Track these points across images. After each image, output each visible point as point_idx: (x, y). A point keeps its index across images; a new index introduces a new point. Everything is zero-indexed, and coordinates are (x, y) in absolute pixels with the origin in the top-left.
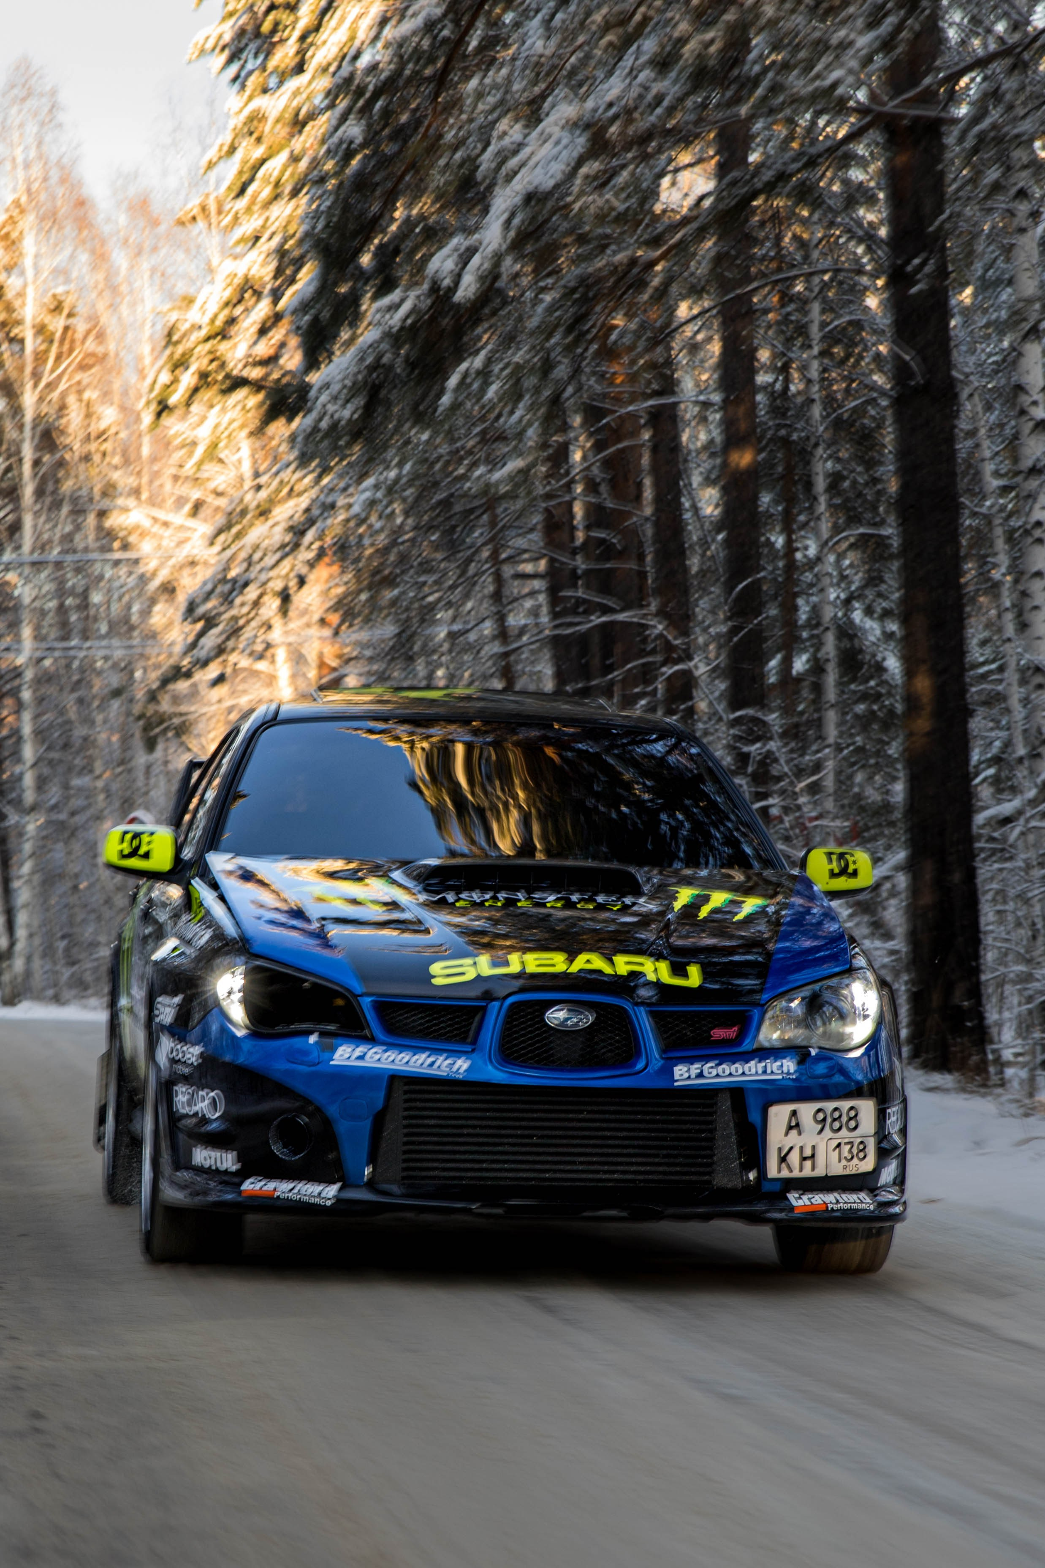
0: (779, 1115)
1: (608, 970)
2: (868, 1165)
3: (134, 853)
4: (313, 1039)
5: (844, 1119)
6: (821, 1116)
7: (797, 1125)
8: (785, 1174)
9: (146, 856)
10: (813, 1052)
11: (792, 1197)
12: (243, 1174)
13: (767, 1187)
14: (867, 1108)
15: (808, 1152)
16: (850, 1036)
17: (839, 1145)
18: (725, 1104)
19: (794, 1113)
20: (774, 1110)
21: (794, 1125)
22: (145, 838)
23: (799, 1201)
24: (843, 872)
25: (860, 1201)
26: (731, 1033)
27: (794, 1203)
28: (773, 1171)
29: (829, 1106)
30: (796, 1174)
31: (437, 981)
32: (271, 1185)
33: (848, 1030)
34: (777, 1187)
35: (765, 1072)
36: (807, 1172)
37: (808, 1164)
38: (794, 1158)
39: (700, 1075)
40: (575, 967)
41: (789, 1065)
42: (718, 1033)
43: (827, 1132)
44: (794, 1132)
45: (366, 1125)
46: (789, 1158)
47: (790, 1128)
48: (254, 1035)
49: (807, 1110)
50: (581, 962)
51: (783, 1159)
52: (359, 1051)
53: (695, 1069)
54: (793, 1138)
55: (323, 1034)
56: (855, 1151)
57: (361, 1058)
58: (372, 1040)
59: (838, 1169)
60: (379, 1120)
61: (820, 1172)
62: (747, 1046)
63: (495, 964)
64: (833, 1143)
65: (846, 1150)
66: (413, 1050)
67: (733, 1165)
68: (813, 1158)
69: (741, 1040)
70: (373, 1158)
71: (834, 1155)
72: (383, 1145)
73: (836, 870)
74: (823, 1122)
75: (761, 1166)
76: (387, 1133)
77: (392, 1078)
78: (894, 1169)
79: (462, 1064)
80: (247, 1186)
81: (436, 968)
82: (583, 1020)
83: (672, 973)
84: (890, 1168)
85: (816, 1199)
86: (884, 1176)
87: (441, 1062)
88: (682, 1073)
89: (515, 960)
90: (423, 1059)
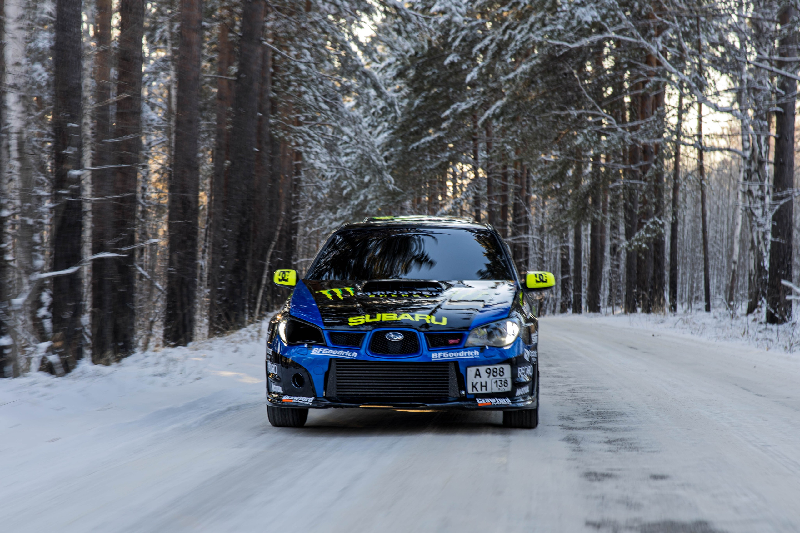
0: (471, 371)
1: (412, 319)
2: (508, 388)
3: (283, 279)
4: (306, 346)
5: (498, 372)
6: (488, 371)
7: (480, 375)
8: (475, 392)
9: (287, 281)
10: (487, 348)
11: (478, 400)
12: (284, 394)
13: (468, 397)
14: (507, 368)
15: (484, 384)
16: (504, 342)
17: (496, 382)
18: (452, 367)
19: (478, 370)
20: (469, 369)
21: (478, 374)
22: (287, 273)
23: (481, 402)
24: (542, 281)
25: (506, 402)
26: (456, 341)
27: (479, 402)
28: (470, 391)
29: (492, 367)
30: (480, 392)
31: (350, 324)
32: (292, 398)
33: (503, 339)
34: (473, 397)
35: (467, 355)
36: (484, 391)
37: (484, 388)
38: (478, 386)
39: (442, 357)
40: (400, 319)
41: (477, 353)
42: (451, 341)
43: (491, 376)
44: (478, 377)
45: (322, 377)
46: (477, 386)
47: (476, 375)
48: (289, 345)
49: (483, 369)
50: (402, 317)
51: (474, 387)
52: (320, 350)
53: (440, 354)
54: (478, 379)
55: (309, 344)
56: (503, 383)
57: (321, 352)
58: (325, 346)
59: (496, 390)
60: (327, 374)
61: (489, 391)
62: (462, 346)
63: (371, 318)
64: (494, 381)
65: (499, 383)
66: (339, 349)
67: (457, 389)
68: (486, 386)
69: (460, 343)
70: (325, 389)
71: (494, 385)
72: (329, 383)
73: (539, 280)
74: (489, 373)
75: (466, 389)
76: (330, 379)
77: (331, 359)
78: (526, 389)
79: (355, 354)
80: (284, 398)
81: (351, 320)
82: (400, 337)
83: (436, 320)
84: (522, 389)
85: (488, 401)
86: (519, 392)
87: (348, 353)
88: (435, 356)
89: (379, 317)
90: (342, 352)
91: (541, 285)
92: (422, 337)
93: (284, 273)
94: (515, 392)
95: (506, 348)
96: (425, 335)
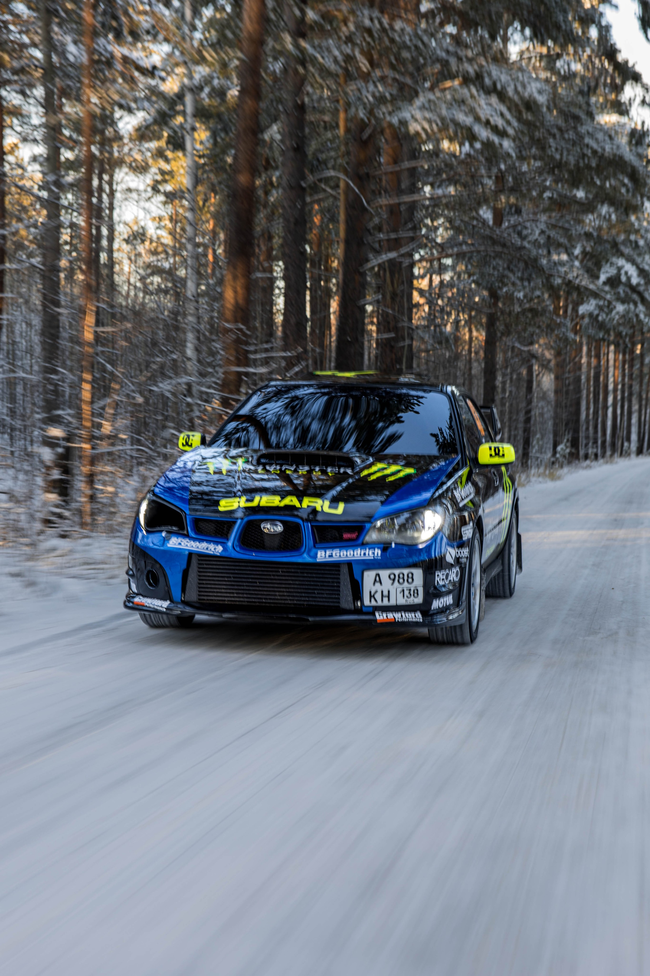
0: (369, 576)
1: (297, 505)
2: (419, 600)
3: (187, 444)
4: (164, 534)
5: (406, 578)
6: (392, 576)
7: (380, 582)
8: (373, 603)
10: (393, 545)
11: (377, 614)
12: (139, 594)
13: (365, 609)
14: (418, 574)
15: (386, 593)
16: (418, 538)
17: (403, 591)
18: (345, 570)
19: (378, 575)
20: (366, 574)
21: (378, 580)
22: (192, 437)
23: (380, 617)
26: (354, 536)
27: (378, 617)
28: (367, 602)
29: (397, 572)
30: (380, 603)
31: (220, 508)
32: (145, 600)
33: (416, 535)
34: (371, 610)
36: (386, 602)
37: (386, 599)
38: (378, 596)
39: (331, 556)
41: (378, 552)
42: (346, 536)
43: (396, 584)
44: (378, 584)
45: (180, 576)
46: (375, 596)
47: (375, 581)
48: (147, 532)
49: (384, 574)
50: (286, 501)
51: (372, 596)
53: (328, 553)
54: (377, 587)
55: (168, 532)
56: (412, 593)
57: (180, 544)
58: (187, 536)
59: (402, 601)
61: (393, 602)
62: (360, 542)
63: (247, 501)
64: (399, 590)
65: (406, 593)
66: (201, 541)
67: (350, 598)
68: (389, 597)
69: (358, 537)
70: (184, 590)
71: (400, 596)
72: (188, 584)
73: (493, 453)
74: (394, 580)
75: (361, 599)
76: (190, 579)
77: (191, 554)
78: (449, 600)
79: (220, 548)
80: (137, 600)
81: (223, 502)
82: (279, 528)
83: (330, 507)
84: (442, 600)
85: (390, 616)
86: (436, 604)
87: (212, 547)
88: (322, 556)
89: (257, 499)
90: (205, 545)
91: (496, 460)
92: (307, 529)
93: (188, 436)
94: (431, 604)
95: (421, 546)
96: (312, 526)
